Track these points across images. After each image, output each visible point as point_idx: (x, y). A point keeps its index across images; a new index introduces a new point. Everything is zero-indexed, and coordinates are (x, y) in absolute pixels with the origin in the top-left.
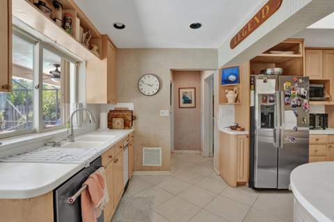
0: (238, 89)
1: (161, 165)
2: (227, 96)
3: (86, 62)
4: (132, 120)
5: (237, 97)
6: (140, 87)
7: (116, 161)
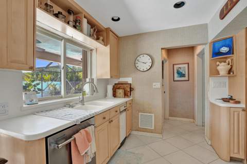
0: (232, 60)
1: (153, 128)
2: (219, 68)
3: (96, 49)
4: (131, 91)
5: (231, 68)
6: (137, 65)
7: (111, 122)
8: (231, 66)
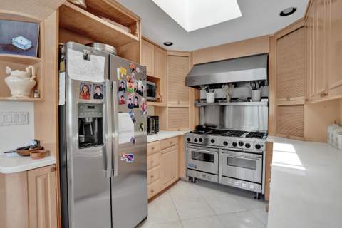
8: (35, 79)
